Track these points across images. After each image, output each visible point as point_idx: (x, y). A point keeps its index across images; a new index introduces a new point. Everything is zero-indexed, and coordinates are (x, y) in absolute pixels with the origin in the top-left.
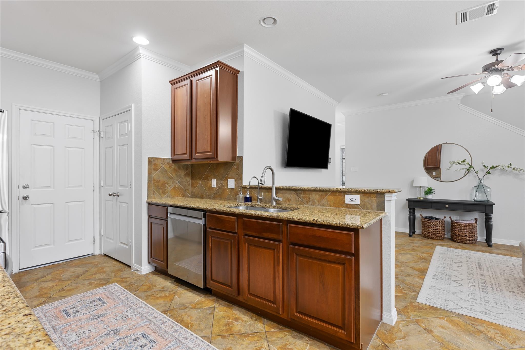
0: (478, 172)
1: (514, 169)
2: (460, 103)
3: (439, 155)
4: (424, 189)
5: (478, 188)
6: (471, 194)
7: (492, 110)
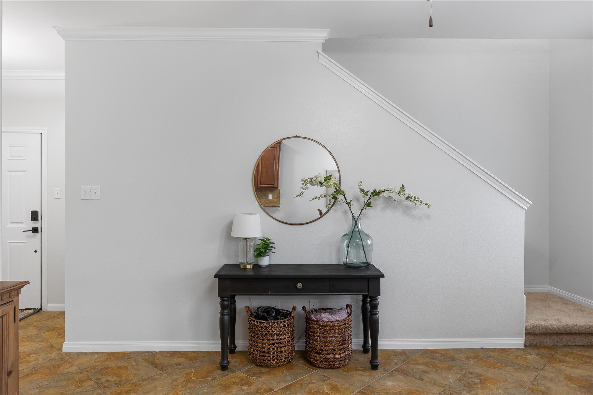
0: (351, 204)
1: (407, 198)
2: (320, 51)
3: (276, 167)
4: (254, 244)
5: (352, 237)
6: (339, 250)
7: (431, 20)
